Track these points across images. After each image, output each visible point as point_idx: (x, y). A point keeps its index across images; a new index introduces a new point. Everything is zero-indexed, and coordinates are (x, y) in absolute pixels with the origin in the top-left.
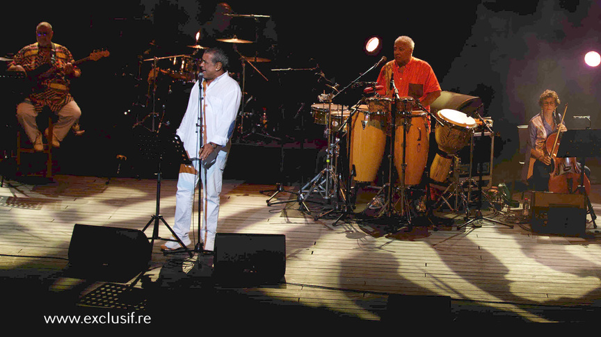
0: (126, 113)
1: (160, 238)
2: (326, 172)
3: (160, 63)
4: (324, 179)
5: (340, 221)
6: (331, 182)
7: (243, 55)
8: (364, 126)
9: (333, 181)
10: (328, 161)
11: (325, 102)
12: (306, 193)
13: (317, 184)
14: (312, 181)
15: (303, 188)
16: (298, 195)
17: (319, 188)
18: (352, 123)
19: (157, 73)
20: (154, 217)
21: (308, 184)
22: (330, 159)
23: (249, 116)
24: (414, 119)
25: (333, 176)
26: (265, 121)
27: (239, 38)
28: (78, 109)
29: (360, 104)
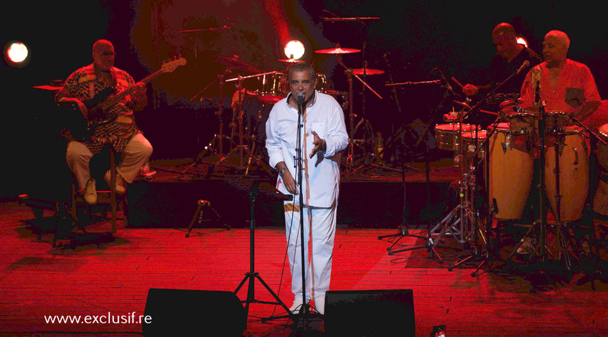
0: (206, 148)
1: (256, 301)
2: (459, 209)
3: (246, 84)
4: (457, 219)
5: (480, 270)
6: (467, 221)
7: (348, 68)
8: (505, 149)
9: (469, 220)
10: (462, 195)
11: (455, 122)
12: (436, 236)
13: (450, 225)
14: (443, 221)
15: (432, 231)
16: (427, 239)
17: (452, 229)
18: (490, 146)
19: (242, 96)
20: (248, 275)
21: (438, 225)
22: (463, 192)
23: (359, 143)
24: (568, 138)
25: (469, 213)
26: (380, 149)
27: (342, 47)
28: (147, 143)
29: (499, 122)
